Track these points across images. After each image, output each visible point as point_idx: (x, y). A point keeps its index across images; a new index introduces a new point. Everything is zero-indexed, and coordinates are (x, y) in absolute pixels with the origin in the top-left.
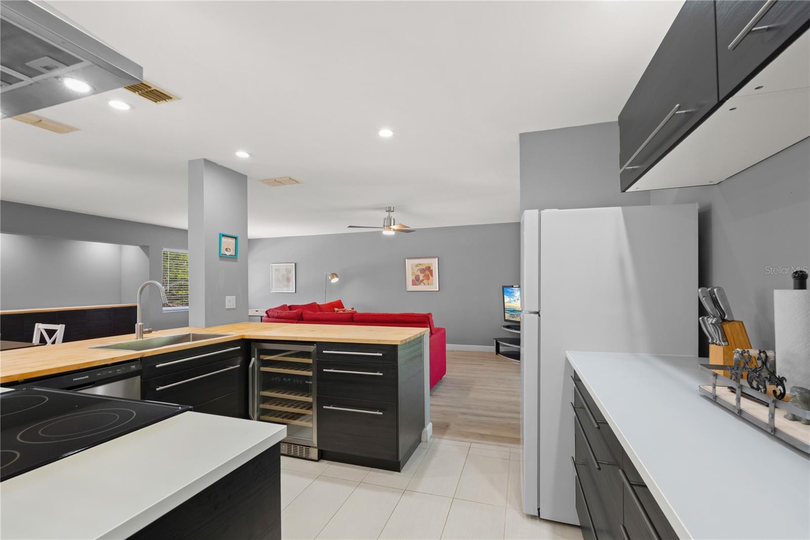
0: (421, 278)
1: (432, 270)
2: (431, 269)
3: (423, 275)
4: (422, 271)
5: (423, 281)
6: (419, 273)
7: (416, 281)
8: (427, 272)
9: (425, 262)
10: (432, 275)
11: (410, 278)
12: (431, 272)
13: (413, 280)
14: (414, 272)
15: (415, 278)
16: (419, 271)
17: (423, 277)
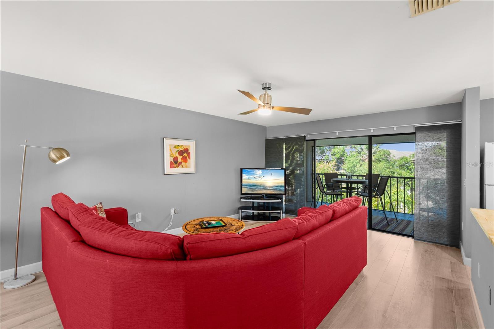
0: (180, 160)
1: (190, 153)
2: (189, 151)
3: (181, 157)
4: (181, 153)
5: (180, 163)
6: (177, 155)
7: (175, 163)
8: (186, 155)
9: (184, 144)
10: (190, 158)
11: (168, 160)
12: (189, 154)
13: (171, 163)
14: (173, 154)
15: (173, 159)
16: (177, 153)
17: (182, 159)
